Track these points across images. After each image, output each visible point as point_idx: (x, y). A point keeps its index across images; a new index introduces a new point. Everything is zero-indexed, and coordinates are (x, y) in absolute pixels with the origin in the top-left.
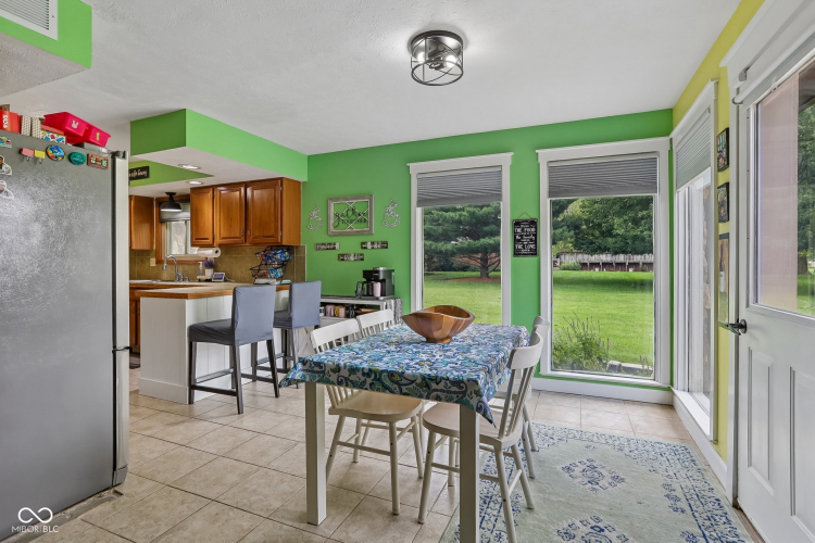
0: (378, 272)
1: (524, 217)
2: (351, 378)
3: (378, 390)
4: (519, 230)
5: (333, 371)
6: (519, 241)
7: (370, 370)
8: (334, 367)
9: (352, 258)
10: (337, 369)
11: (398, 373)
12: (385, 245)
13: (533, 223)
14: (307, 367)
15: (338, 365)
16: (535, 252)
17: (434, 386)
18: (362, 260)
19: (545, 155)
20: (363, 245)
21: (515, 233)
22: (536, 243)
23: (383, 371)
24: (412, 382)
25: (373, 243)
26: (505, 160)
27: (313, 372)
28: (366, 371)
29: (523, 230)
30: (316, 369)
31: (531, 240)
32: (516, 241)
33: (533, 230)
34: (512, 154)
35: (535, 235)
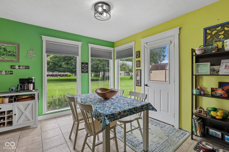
0: (32, 79)
1: (84, 62)
2: (124, 115)
3: (132, 114)
4: (83, 65)
5: (119, 114)
6: (83, 68)
7: (129, 109)
8: (118, 113)
9: (4, 73)
10: (120, 113)
11: (135, 107)
12: (27, 67)
13: (87, 64)
14: (108, 117)
15: (119, 112)
16: (87, 72)
17: (143, 107)
18: (12, 74)
19: (91, 46)
20: (12, 67)
21: (82, 66)
22: (88, 69)
23: (132, 108)
24: (139, 108)
25: (19, 66)
26: (79, 44)
27: (110, 118)
28: (128, 110)
29: (84, 65)
30: (112, 116)
31: (86, 68)
32: (82, 68)
33: (87, 65)
34: (82, 43)
35: (87, 67)
